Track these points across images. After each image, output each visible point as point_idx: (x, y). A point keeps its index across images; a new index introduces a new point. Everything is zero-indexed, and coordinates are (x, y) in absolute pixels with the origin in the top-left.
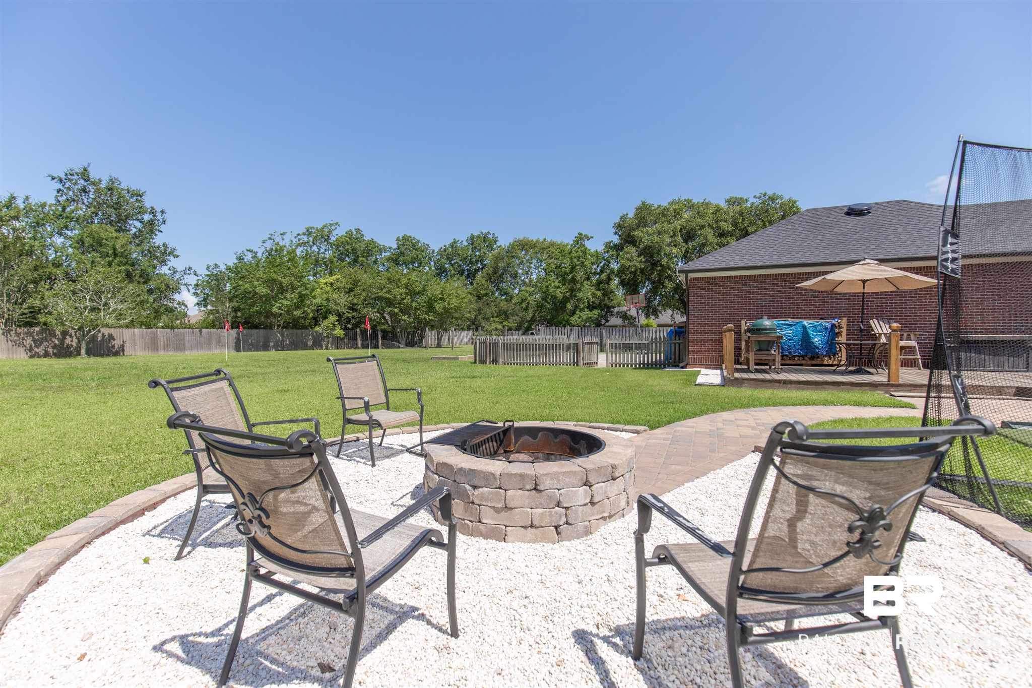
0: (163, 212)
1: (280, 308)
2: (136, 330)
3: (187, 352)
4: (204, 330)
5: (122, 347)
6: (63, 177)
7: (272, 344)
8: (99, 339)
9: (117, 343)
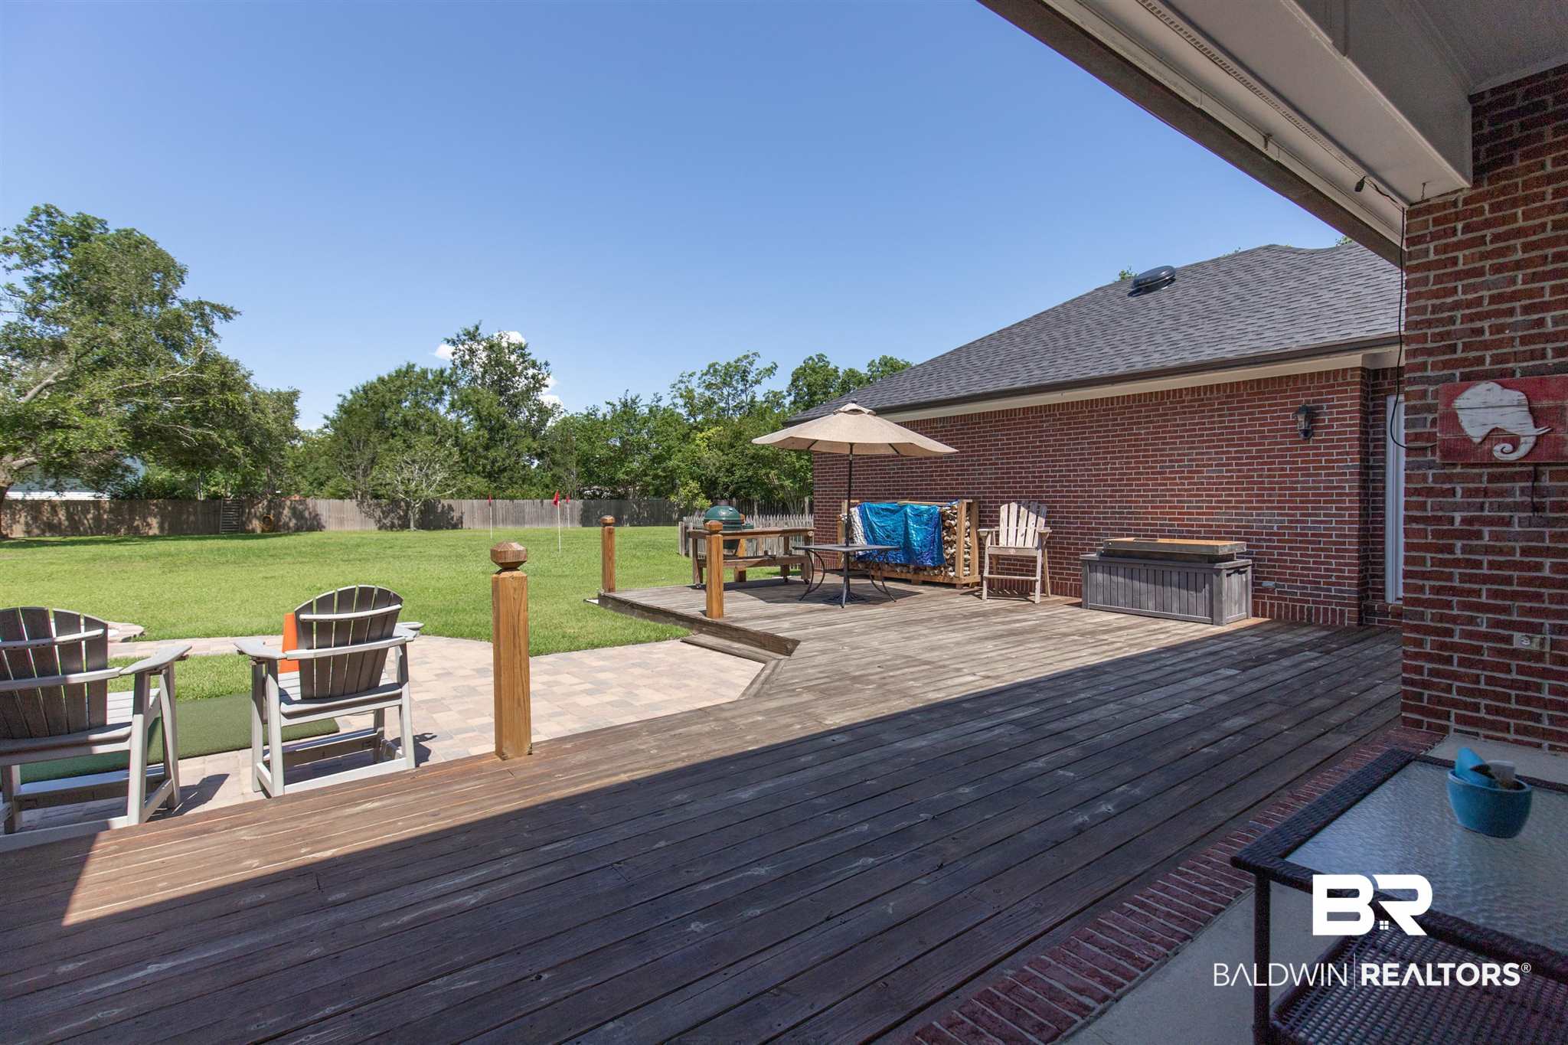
0: (547, 364)
1: (627, 473)
2: (475, 501)
3: (527, 527)
4: (545, 501)
5: (461, 520)
6: (456, 338)
7: (625, 517)
8: (439, 510)
9: (456, 515)
